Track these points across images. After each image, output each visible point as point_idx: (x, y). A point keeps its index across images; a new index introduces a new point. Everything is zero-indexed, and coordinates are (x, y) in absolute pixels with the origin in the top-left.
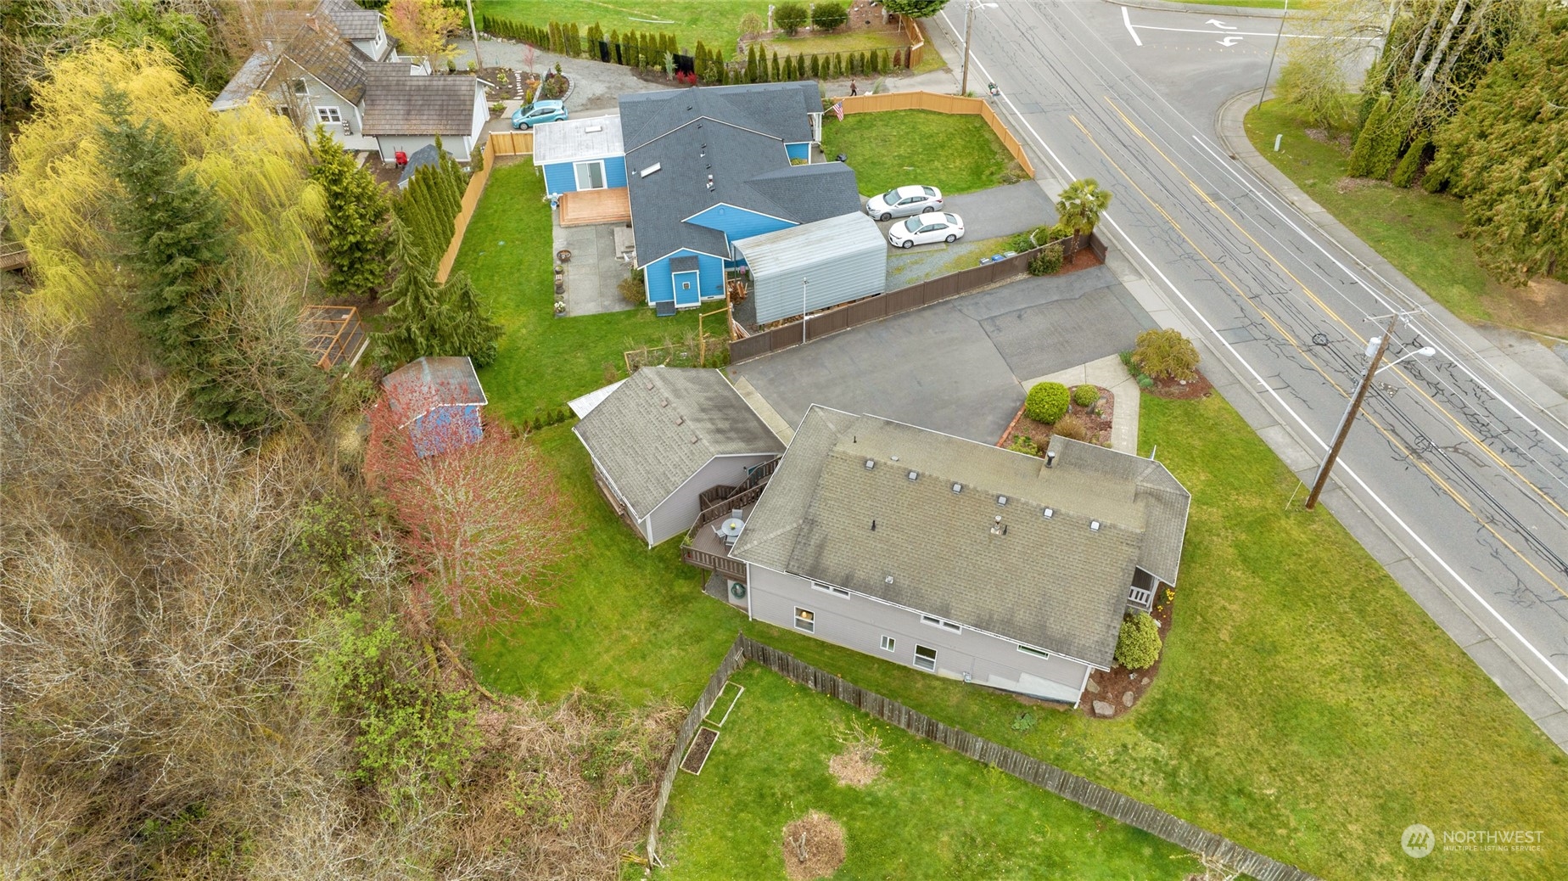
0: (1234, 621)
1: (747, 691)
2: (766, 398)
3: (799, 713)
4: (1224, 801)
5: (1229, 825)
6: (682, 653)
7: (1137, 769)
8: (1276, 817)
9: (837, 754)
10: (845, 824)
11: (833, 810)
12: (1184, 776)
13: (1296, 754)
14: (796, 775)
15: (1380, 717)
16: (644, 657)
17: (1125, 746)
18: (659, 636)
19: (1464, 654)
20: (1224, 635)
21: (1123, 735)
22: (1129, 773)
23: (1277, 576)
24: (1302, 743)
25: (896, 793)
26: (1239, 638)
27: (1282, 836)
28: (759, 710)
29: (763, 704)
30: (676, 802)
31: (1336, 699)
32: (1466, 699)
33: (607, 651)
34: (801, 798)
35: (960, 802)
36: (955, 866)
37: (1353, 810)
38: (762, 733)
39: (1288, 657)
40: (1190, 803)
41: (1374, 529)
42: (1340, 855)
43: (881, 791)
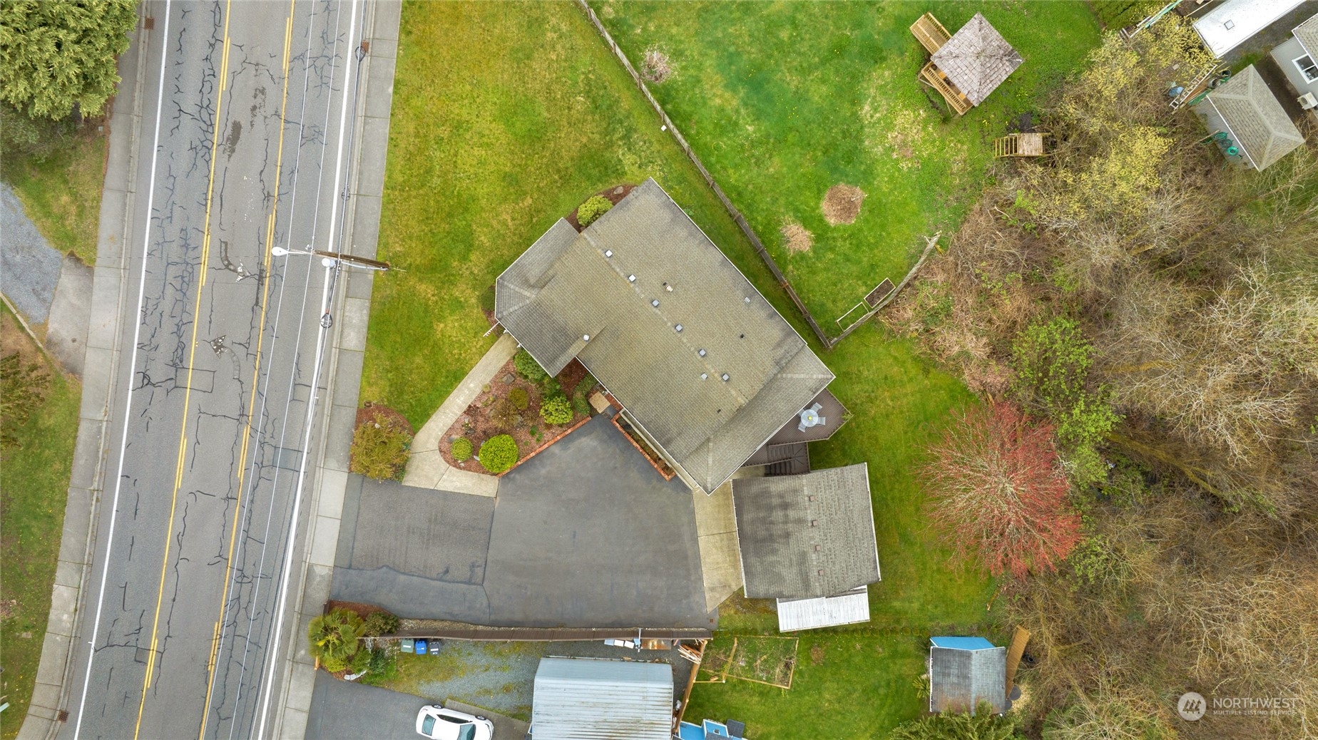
0: (514, 207)
1: (835, 319)
2: (701, 579)
3: (811, 288)
4: (610, 107)
5: (617, 95)
6: (861, 368)
7: (643, 151)
8: (588, 84)
9: (801, 252)
10: (818, 208)
11: (821, 220)
12: (621, 132)
13: (548, 110)
14: (832, 249)
15: (482, 104)
16: (886, 378)
17: (640, 167)
18: (870, 390)
19: (392, 115)
20: (529, 201)
21: (636, 173)
22: (648, 152)
23: (459, 224)
24: (539, 114)
25: (782, 210)
26: (522, 194)
27: (593, 74)
28: (834, 301)
29: (830, 305)
30: (905, 269)
31: (498, 128)
32: (421, 88)
33: (906, 395)
34: (835, 235)
35: (750, 187)
36: (774, 153)
37: (545, 65)
38: (839, 286)
39: (502, 167)
40: (628, 117)
41: (359, 228)
42: (572, 48)
43: (789, 217)
